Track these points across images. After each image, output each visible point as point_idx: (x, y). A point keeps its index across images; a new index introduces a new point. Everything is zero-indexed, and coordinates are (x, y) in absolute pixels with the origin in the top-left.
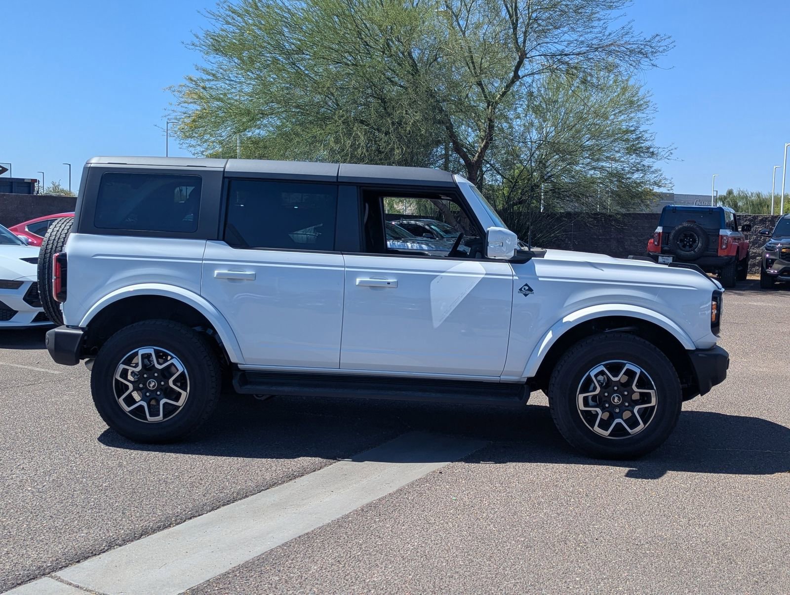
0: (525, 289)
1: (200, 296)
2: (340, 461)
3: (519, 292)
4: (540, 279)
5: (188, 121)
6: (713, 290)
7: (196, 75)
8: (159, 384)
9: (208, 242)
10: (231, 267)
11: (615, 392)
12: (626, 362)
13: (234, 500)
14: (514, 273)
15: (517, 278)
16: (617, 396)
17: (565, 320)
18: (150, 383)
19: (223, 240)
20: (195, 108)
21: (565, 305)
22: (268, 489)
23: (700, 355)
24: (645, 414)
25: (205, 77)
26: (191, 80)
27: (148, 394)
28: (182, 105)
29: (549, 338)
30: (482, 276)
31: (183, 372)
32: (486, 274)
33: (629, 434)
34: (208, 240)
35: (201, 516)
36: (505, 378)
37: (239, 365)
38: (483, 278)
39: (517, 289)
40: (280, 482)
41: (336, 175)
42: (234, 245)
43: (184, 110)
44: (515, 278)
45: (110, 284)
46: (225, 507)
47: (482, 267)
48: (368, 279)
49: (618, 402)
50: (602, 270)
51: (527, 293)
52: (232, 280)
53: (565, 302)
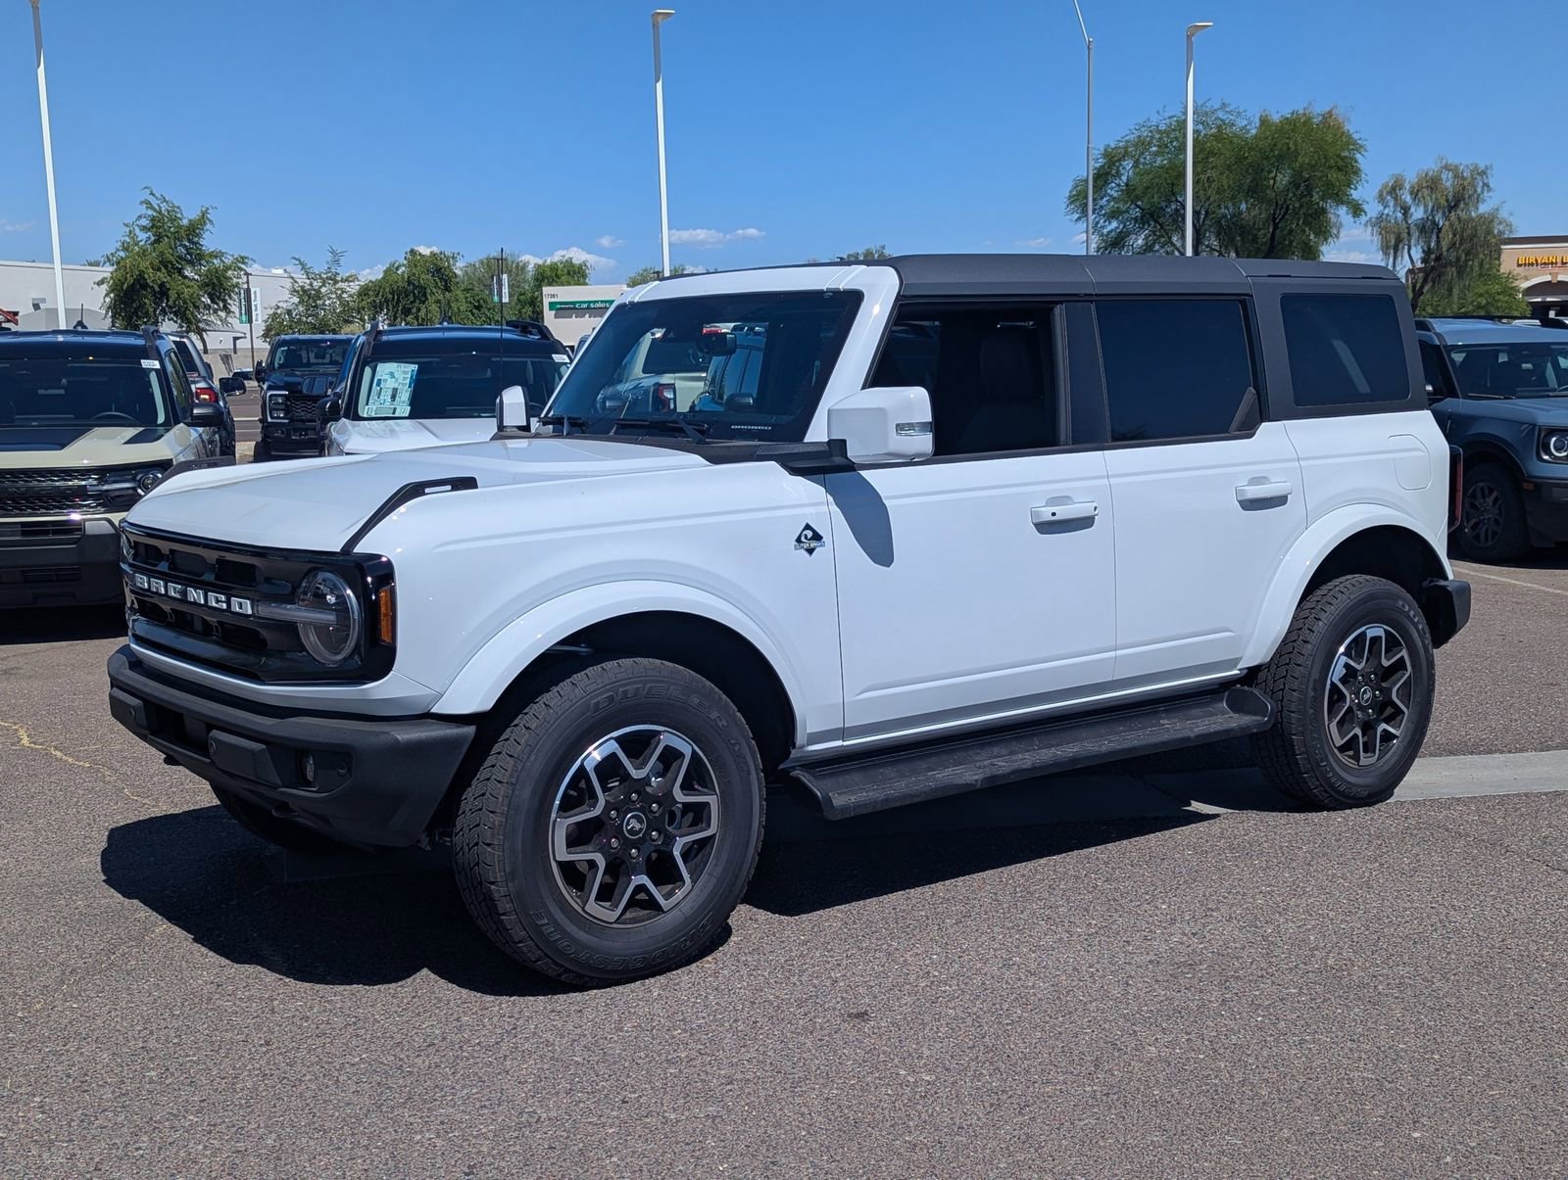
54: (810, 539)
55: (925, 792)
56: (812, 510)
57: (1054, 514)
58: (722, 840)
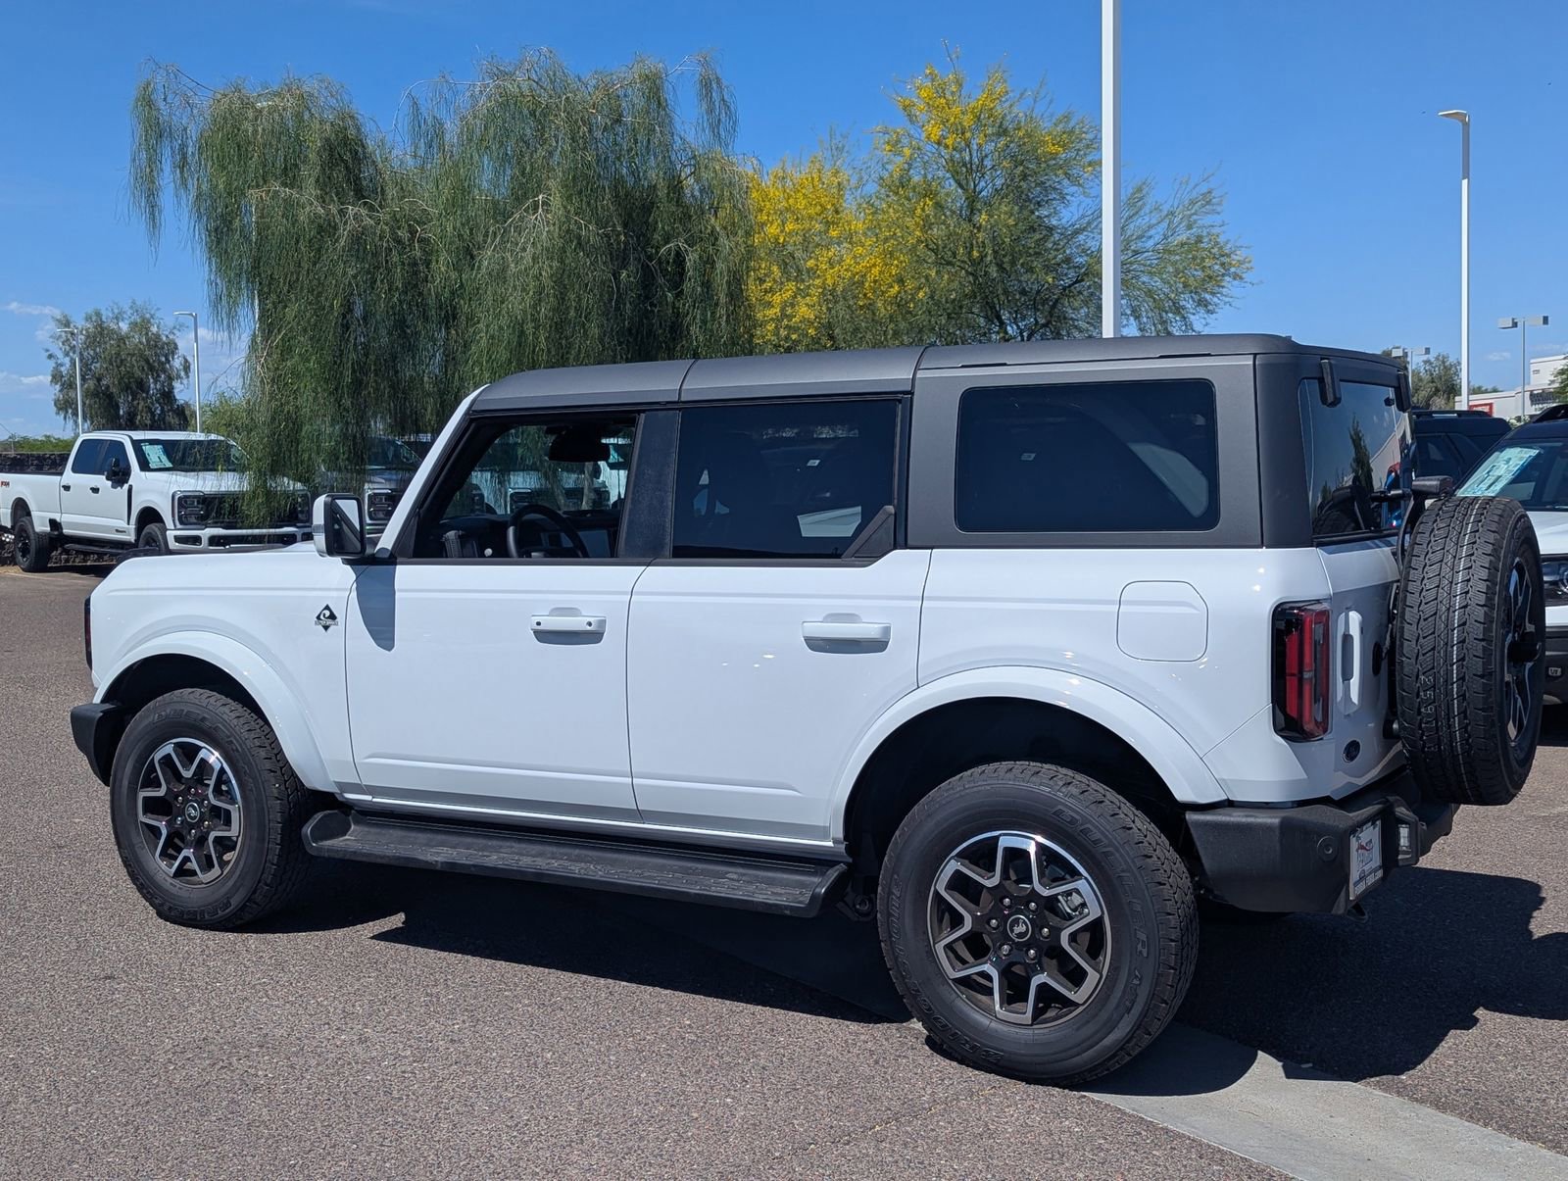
54: (328, 617)
55: (388, 857)
56: (334, 594)
57: (539, 624)
58: (243, 844)
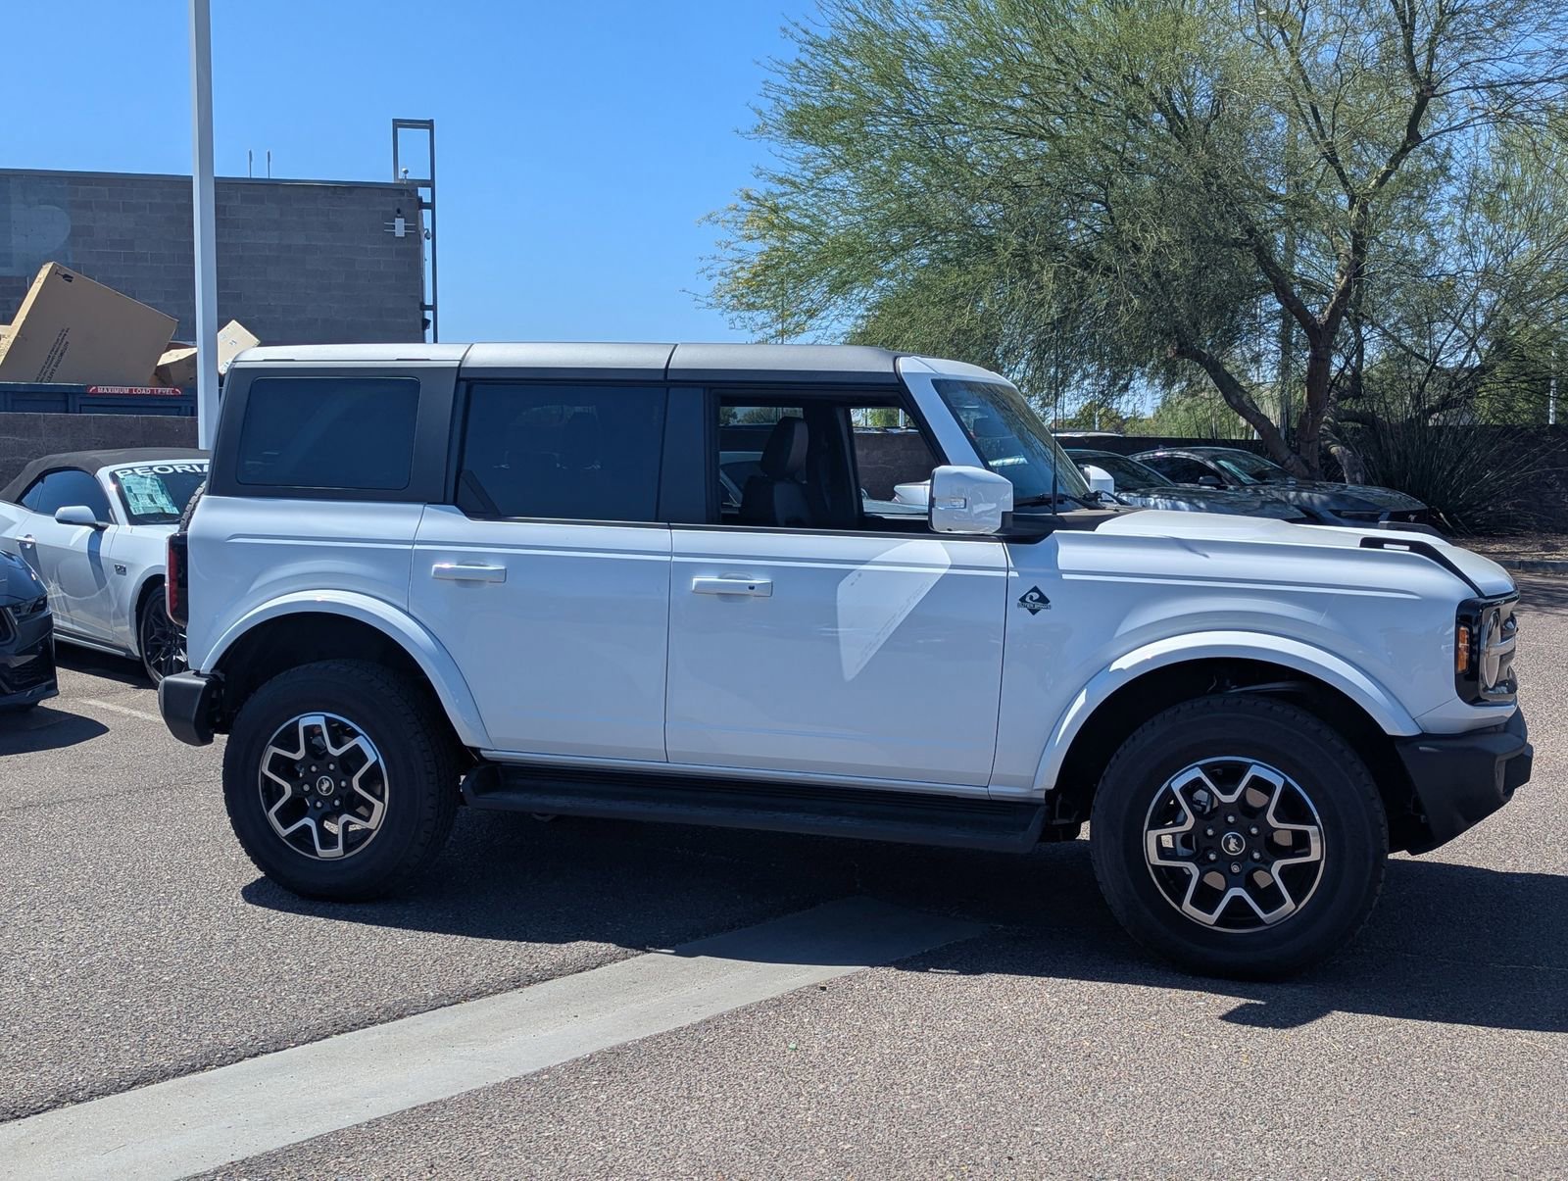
0: (1031, 598)
1: (408, 614)
2: (649, 952)
3: (1019, 605)
4: (1065, 577)
5: (744, 275)
6: (1459, 598)
7: (759, 189)
8: (337, 784)
9: (428, 508)
10: (463, 558)
11: (1230, 827)
12: (1251, 761)
13: (372, 1022)
14: (1011, 565)
15: (1016, 574)
16: (1234, 836)
17: (1115, 666)
18: (321, 783)
19: (455, 503)
20: (756, 250)
21: (1117, 634)
22: (456, 1003)
23: (1421, 748)
24: (1297, 879)
25: (777, 189)
26: (749, 197)
27: (319, 804)
28: (732, 246)
29: (1081, 706)
30: (944, 571)
31: (377, 763)
32: (952, 567)
33: (1260, 922)
34: (429, 503)
35: (280, 1052)
36: (997, 790)
37: (482, 752)
38: (945, 574)
39: (1014, 600)
40: (491, 990)
41: (664, 367)
42: (472, 513)
43: (737, 255)
44: (1011, 574)
45: (255, 590)
46: (342, 1035)
47: (946, 553)
48: (714, 579)
49: (1236, 852)
50: (1206, 556)
51: (1036, 607)
52: (464, 581)
53: (1119, 624)
